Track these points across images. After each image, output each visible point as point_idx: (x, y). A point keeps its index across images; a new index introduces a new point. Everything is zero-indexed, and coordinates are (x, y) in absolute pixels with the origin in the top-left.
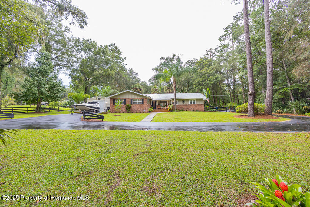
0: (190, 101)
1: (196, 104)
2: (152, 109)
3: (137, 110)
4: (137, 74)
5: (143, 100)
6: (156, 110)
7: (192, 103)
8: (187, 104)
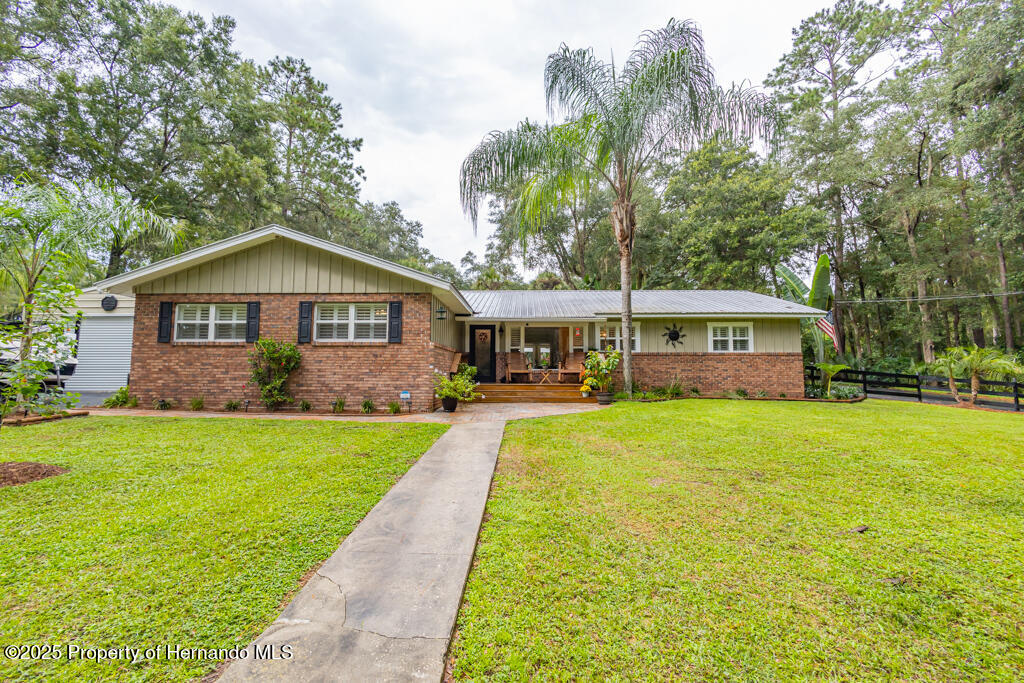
0: (715, 330)
1: (751, 349)
2: (464, 384)
3: (349, 388)
4: (416, 228)
5: (396, 310)
6: (497, 388)
7: (724, 344)
8: (699, 351)
